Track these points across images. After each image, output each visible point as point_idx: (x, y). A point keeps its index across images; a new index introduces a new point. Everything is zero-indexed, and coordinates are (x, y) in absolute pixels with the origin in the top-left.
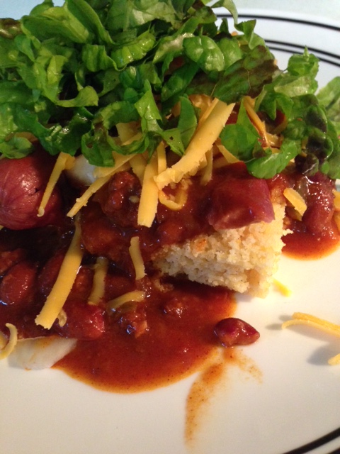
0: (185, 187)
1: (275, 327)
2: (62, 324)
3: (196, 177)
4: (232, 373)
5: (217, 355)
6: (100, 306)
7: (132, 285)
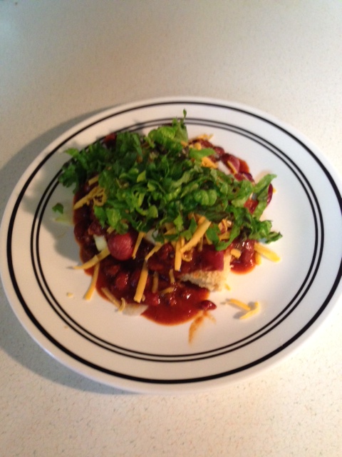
0: (192, 252)
1: (223, 303)
2: (144, 300)
3: (196, 248)
4: (206, 320)
5: (201, 313)
6: (156, 293)
7: (169, 285)
